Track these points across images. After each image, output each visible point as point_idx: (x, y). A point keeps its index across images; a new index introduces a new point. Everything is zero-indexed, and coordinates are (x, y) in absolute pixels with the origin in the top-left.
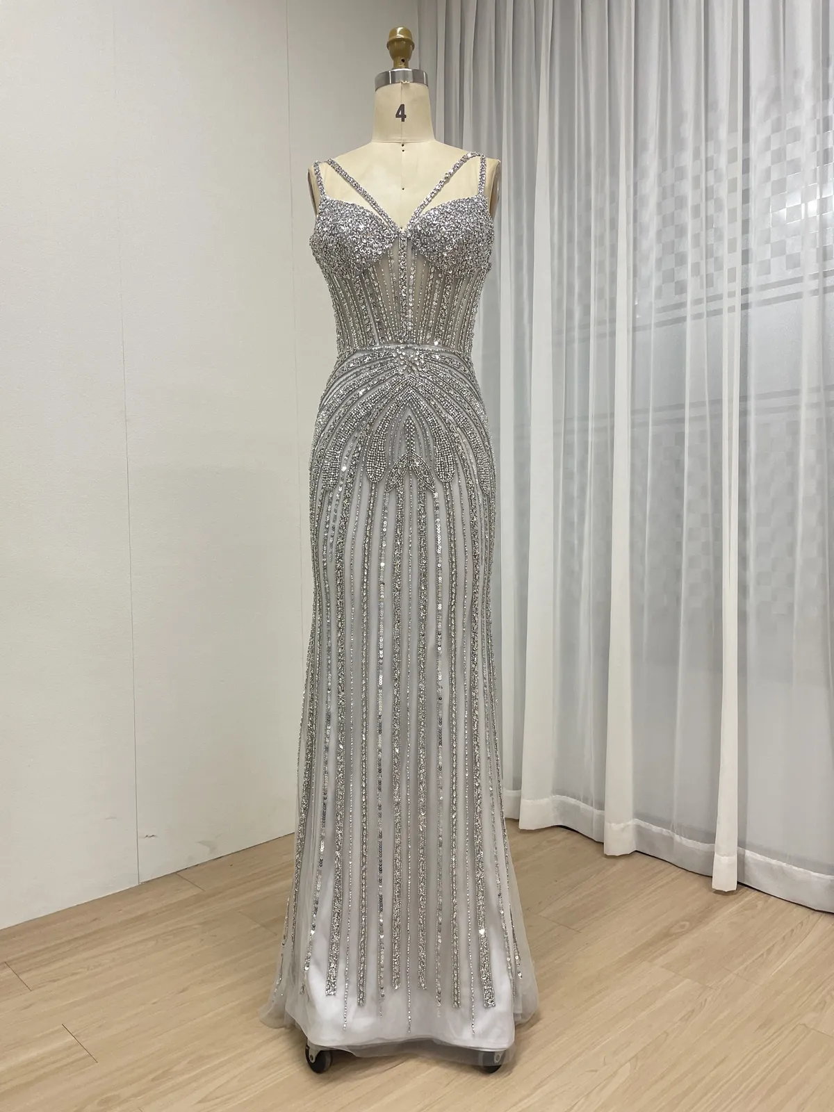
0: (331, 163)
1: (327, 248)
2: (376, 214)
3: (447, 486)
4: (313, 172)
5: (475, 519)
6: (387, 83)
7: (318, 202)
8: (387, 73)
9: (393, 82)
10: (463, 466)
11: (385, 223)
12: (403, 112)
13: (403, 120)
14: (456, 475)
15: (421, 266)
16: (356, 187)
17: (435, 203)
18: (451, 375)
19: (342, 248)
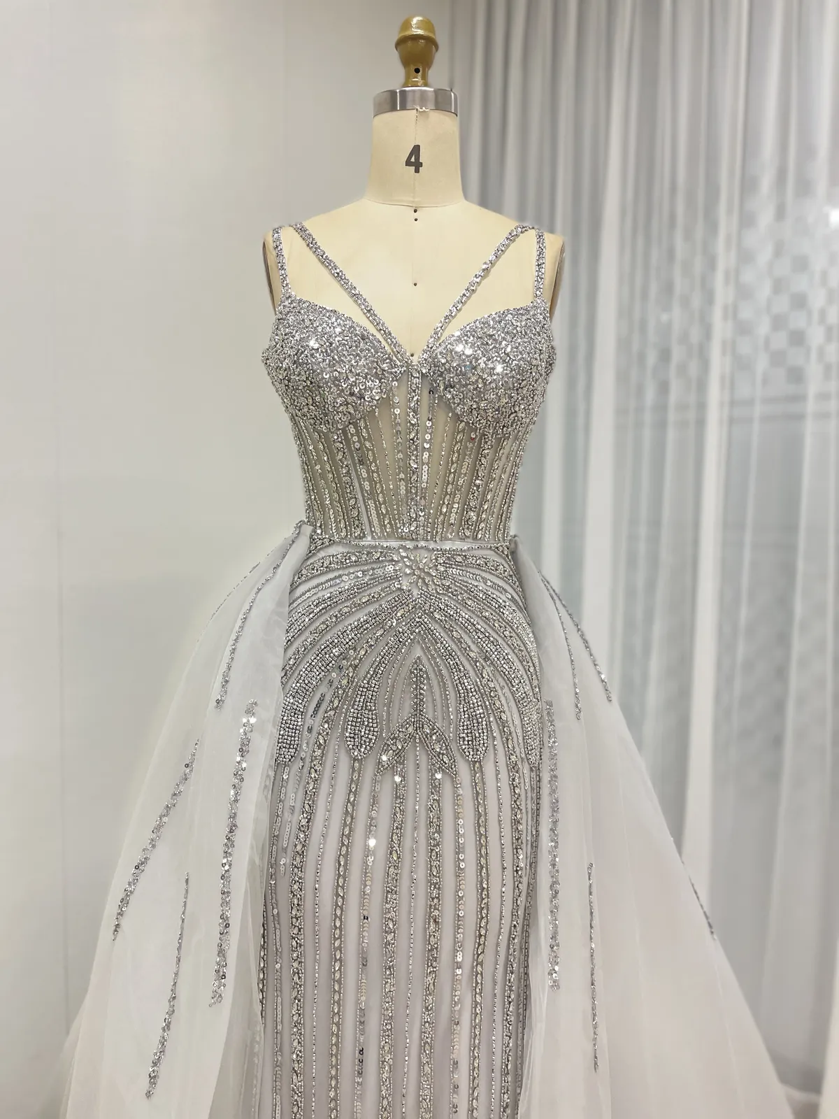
0: (302, 230)
1: (289, 381)
2: (372, 330)
3: (476, 766)
4: (271, 245)
5: (519, 816)
6: (393, 109)
7: (277, 302)
8: (393, 93)
9: (403, 108)
10: (502, 732)
11: (387, 348)
12: (418, 158)
13: (417, 171)
14: (491, 748)
15: (443, 417)
16: (339, 277)
17: (469, 316)
18: (485, 583)
19: (314, 386)
